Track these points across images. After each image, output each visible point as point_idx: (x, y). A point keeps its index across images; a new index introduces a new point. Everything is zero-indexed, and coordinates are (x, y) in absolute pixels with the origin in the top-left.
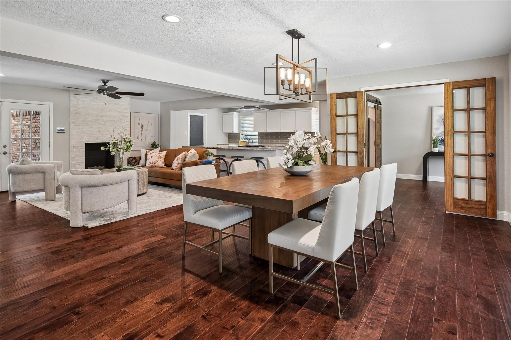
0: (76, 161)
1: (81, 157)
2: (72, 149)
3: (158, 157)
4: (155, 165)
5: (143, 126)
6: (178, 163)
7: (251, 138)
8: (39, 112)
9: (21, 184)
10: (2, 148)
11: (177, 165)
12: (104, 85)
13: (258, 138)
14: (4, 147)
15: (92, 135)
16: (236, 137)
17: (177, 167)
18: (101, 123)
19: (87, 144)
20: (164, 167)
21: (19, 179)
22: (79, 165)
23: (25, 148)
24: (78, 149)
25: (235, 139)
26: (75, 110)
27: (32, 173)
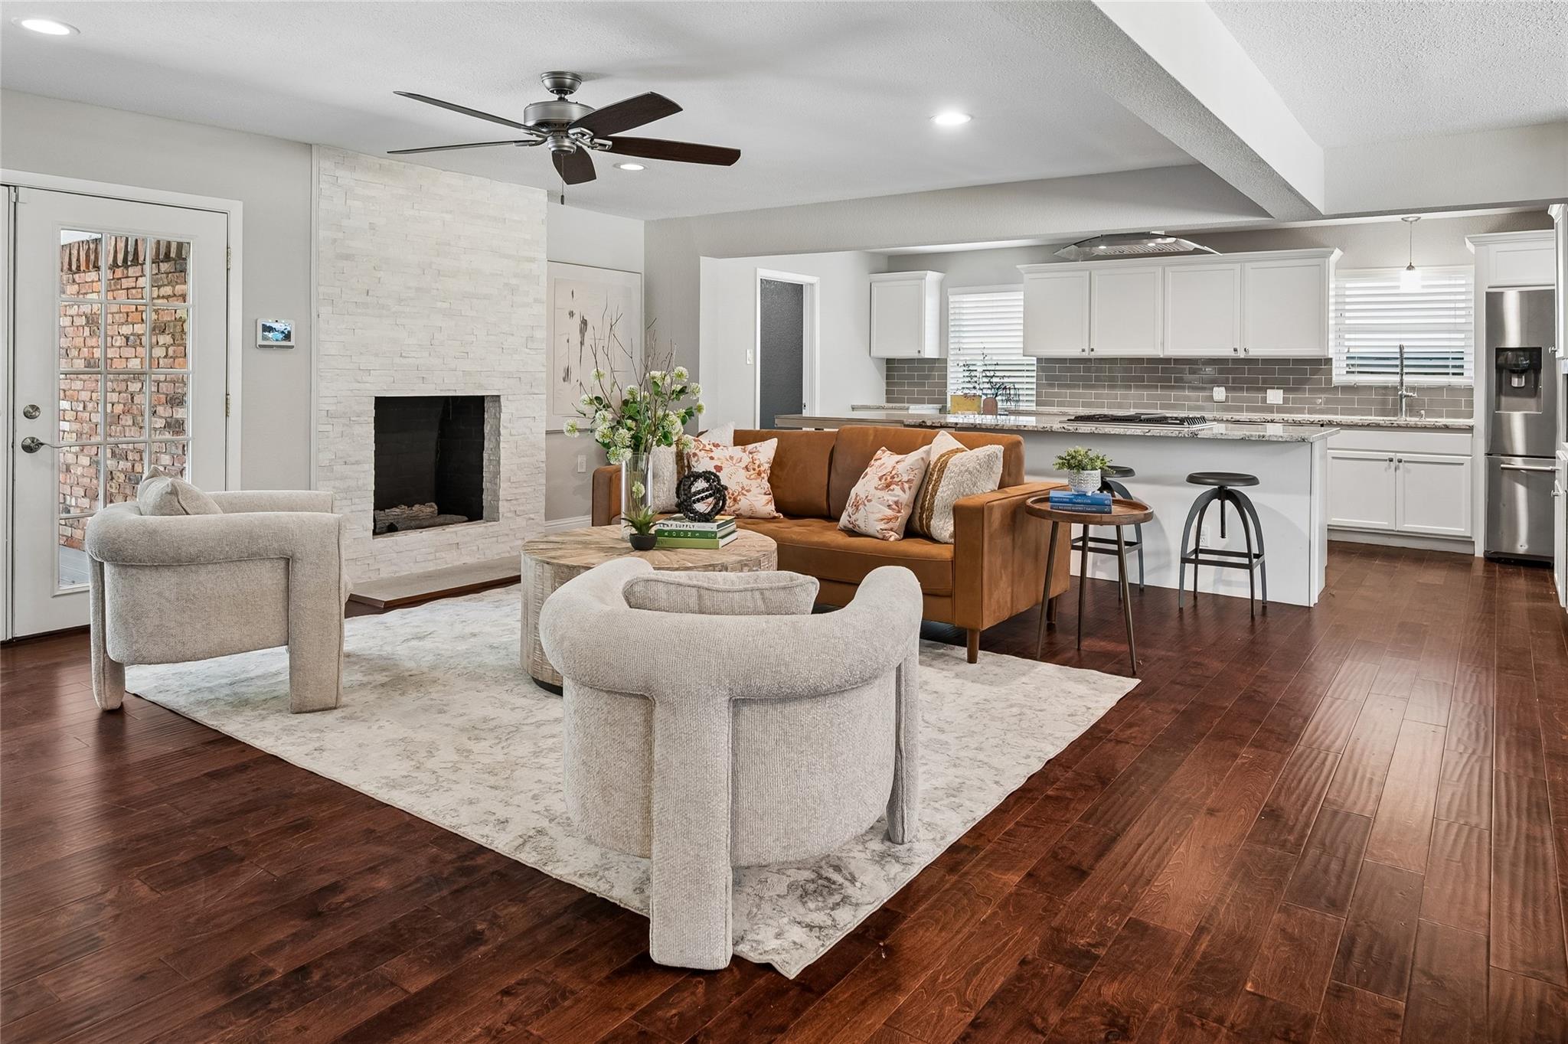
0: (337, 484)
1: (357, 463)
2: (322, 428)
3: (747, 468)
4: (737, 506)
5: (584, 322)
6: (896, 503)
7: (1006, 380)
8: (180, 245)
9: (173, 624)
10: (20, 417)
11: (889, 513)
12: (561, 99)
13: (1034, 380)
14: (28, 415)
15: (404, 361)
16: (928, 377)
17: (891, 525)
18: (439, 304)
19: (381, 403)
20: (775, 518)
21: (160, 594)
22: (349, 502)
23: (70, 415)
24: (344, 425)
25: (923, 385)
26: (335, 240)
27: (229, 560)
